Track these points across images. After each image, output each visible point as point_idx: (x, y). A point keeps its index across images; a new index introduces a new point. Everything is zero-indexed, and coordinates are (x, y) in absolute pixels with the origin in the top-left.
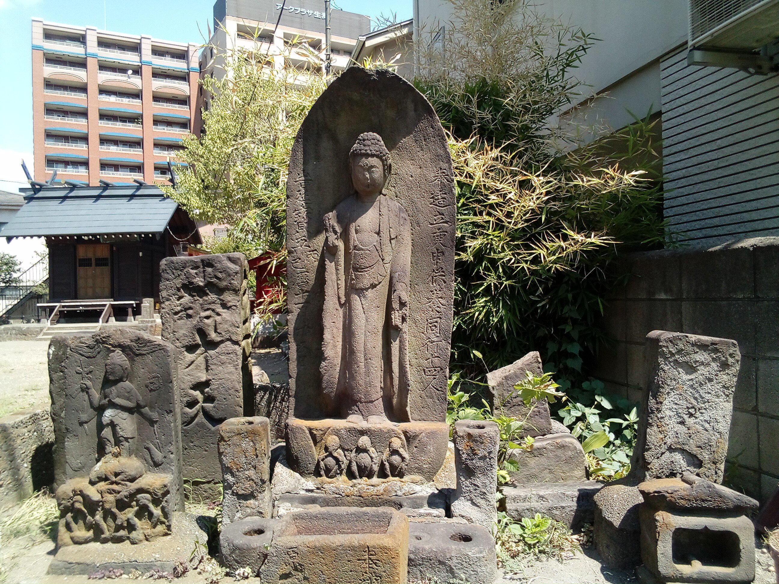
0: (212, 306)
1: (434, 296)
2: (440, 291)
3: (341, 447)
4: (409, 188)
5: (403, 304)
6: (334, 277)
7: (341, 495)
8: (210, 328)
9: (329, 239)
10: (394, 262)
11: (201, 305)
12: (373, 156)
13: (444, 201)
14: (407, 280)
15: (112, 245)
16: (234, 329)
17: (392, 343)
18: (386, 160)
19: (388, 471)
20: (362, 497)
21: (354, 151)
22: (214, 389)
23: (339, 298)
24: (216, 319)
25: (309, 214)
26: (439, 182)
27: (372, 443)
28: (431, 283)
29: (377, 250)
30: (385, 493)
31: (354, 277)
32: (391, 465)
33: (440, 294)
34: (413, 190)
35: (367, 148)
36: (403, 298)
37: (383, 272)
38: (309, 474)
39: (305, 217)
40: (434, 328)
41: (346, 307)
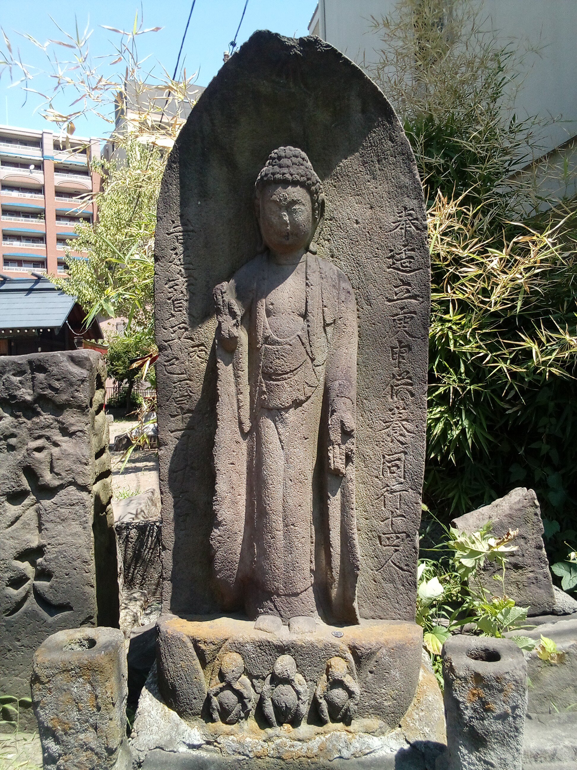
0: (47, 432)
1: (396, 417)
2: (404, 409)
3: (246, 672)
4: (354, 242)
5: (347, 434)
6: (233, 389)
7: (248, 756)
8: (43, 466)
9: (224, 326)
10: (330, 362)
11: (30, 430)
12: (295, 183)
13: (410, 262)
14: (353, 394)
15: (10, 341)
16: (79, 468)
17: (329, 498)
18: (317, 193)
19: (326, 715)
20: (283, 760)
21: (262, 177)
22: (50, 559)
23: (241, 423)
24: (52, 451)
25: (192, 287)
26: (403, 231)
27: (297, 666)
28: (389, 397)
29: (303, 344)
30: (321, 754)
31: (265, 389)
32: (331, 705)
33: (405, 414)
34: (360, 244)
35: (285, 170)
36: (347, 425)
37: (312, 380)
38: (194, 714)
39: (185, 291)
40: (394, 468)
41: (252, 438)
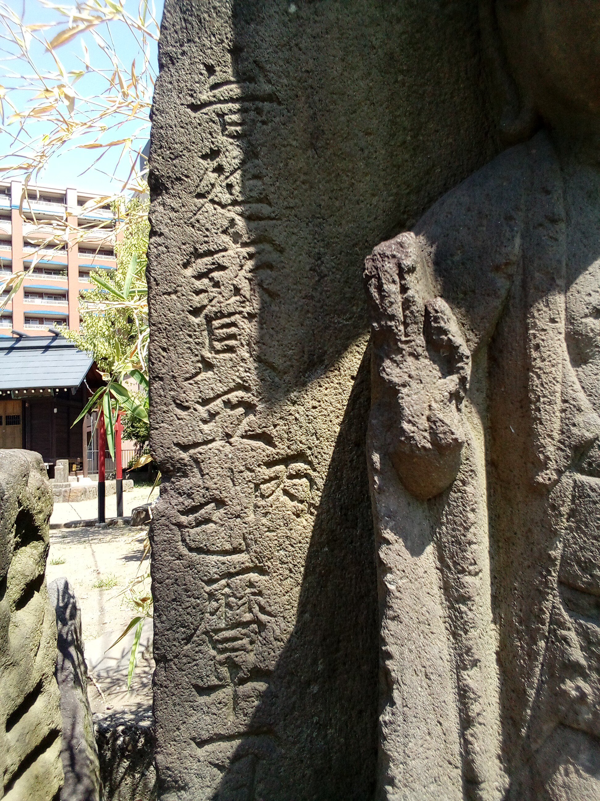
6: (441, 648)
15: (24, 402)
31: (577, 655)
